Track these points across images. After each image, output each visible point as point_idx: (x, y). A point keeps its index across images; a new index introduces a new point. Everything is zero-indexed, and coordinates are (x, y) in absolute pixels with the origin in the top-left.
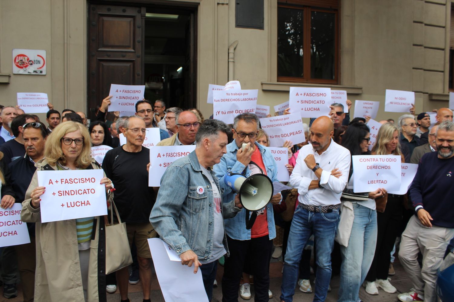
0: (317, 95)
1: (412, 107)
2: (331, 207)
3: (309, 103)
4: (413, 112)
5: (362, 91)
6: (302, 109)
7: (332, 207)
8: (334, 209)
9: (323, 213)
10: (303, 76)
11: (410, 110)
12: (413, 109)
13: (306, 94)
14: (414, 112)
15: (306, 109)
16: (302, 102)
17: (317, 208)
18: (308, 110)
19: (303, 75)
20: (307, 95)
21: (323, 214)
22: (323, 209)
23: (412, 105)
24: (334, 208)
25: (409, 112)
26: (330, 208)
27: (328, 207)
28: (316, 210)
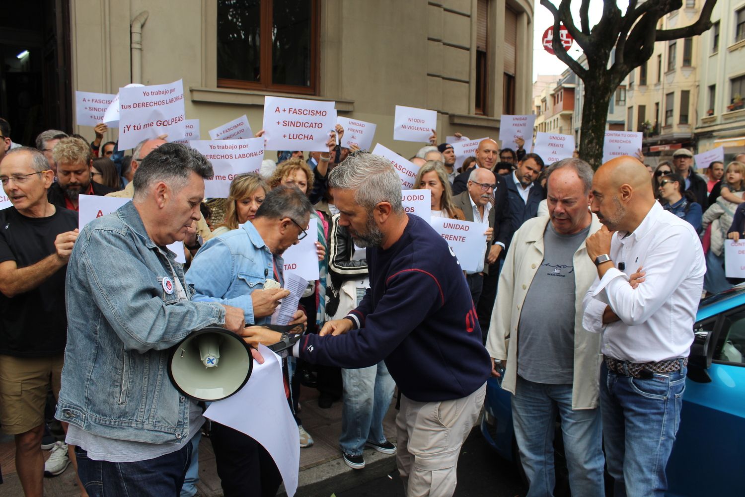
0: (311, 113)
1: (432, 134)
2: (651, 368)
3: (297, 126)
4: (435, 143)
5: (354, 107)
6: (285, 136)
7: (654, 368)
8: (658, 372)
9: (632, 378)
10: (259, 80)
11: (430, 138)
12: (434, 137)
13: (293, 110)
14: (436, 141)
15: (291, 137)
16: (285, 123)
17: (619, 366)
18: (295, 137)
19: (260, 77)
20: (294, 112)
21: (631, 380)
22: (631, 369)
23: (433, 131)
24: (659, 370)
25: (428, 141)
26: (647, 368)
27: (643, 365)
28: (619, 368)
